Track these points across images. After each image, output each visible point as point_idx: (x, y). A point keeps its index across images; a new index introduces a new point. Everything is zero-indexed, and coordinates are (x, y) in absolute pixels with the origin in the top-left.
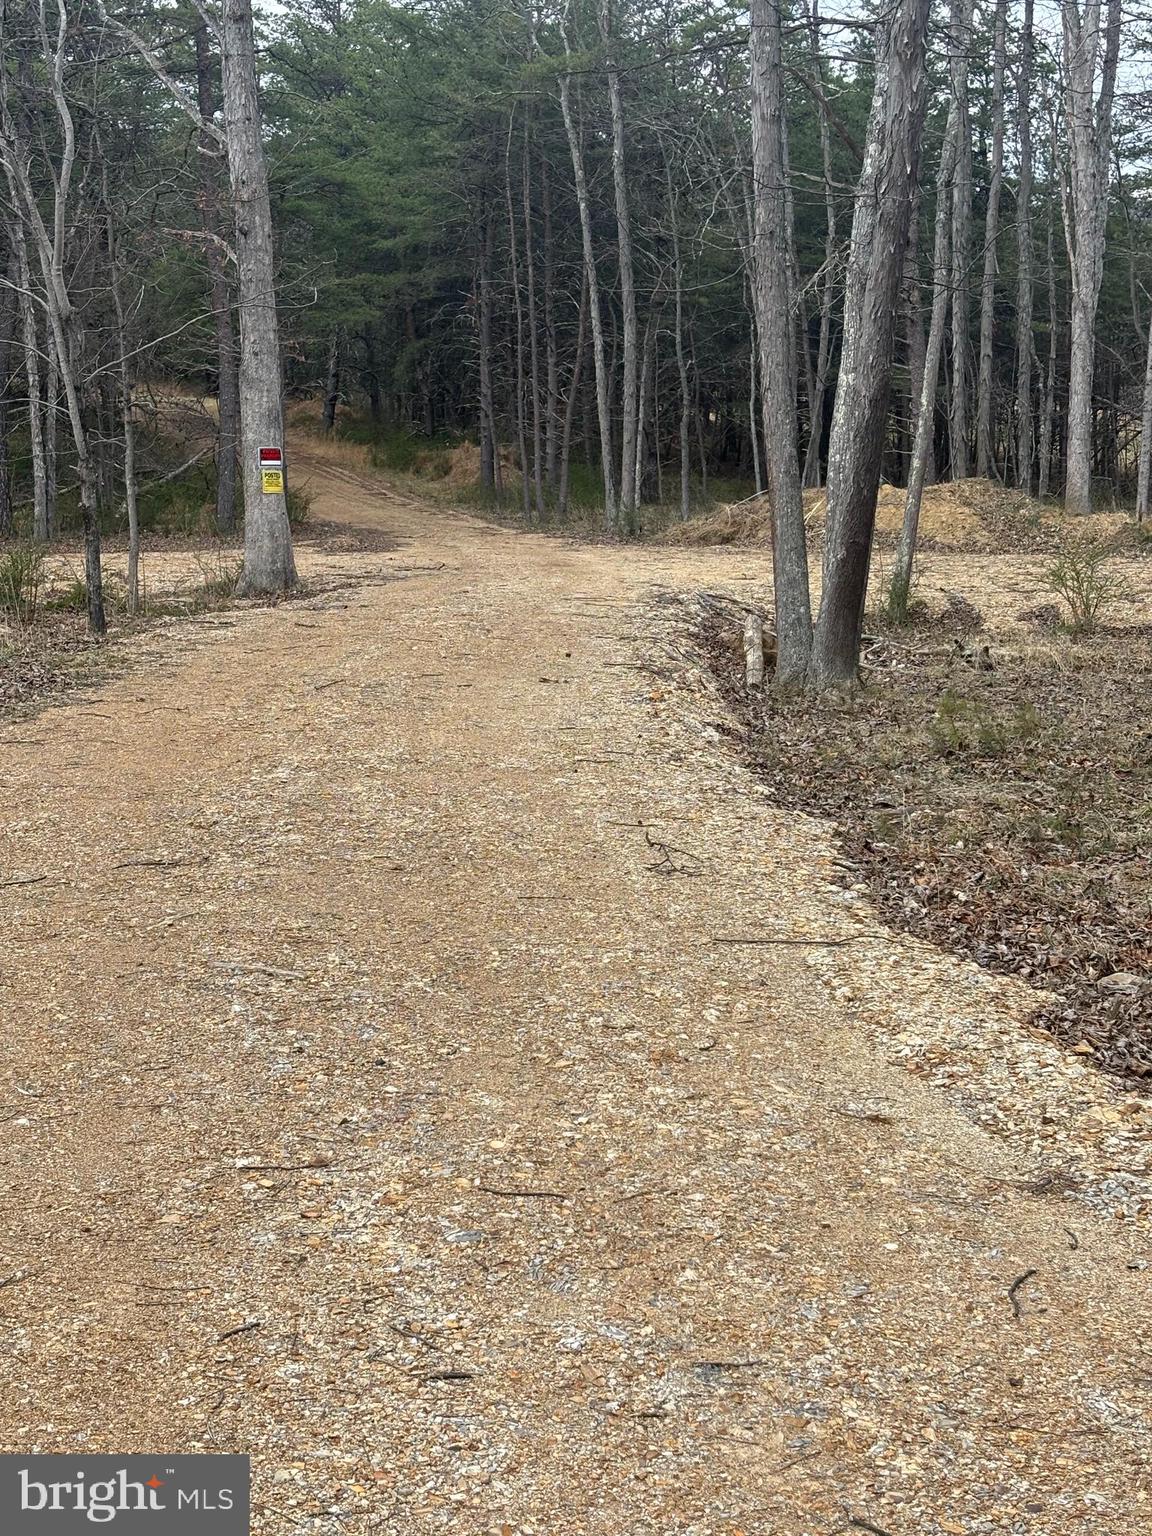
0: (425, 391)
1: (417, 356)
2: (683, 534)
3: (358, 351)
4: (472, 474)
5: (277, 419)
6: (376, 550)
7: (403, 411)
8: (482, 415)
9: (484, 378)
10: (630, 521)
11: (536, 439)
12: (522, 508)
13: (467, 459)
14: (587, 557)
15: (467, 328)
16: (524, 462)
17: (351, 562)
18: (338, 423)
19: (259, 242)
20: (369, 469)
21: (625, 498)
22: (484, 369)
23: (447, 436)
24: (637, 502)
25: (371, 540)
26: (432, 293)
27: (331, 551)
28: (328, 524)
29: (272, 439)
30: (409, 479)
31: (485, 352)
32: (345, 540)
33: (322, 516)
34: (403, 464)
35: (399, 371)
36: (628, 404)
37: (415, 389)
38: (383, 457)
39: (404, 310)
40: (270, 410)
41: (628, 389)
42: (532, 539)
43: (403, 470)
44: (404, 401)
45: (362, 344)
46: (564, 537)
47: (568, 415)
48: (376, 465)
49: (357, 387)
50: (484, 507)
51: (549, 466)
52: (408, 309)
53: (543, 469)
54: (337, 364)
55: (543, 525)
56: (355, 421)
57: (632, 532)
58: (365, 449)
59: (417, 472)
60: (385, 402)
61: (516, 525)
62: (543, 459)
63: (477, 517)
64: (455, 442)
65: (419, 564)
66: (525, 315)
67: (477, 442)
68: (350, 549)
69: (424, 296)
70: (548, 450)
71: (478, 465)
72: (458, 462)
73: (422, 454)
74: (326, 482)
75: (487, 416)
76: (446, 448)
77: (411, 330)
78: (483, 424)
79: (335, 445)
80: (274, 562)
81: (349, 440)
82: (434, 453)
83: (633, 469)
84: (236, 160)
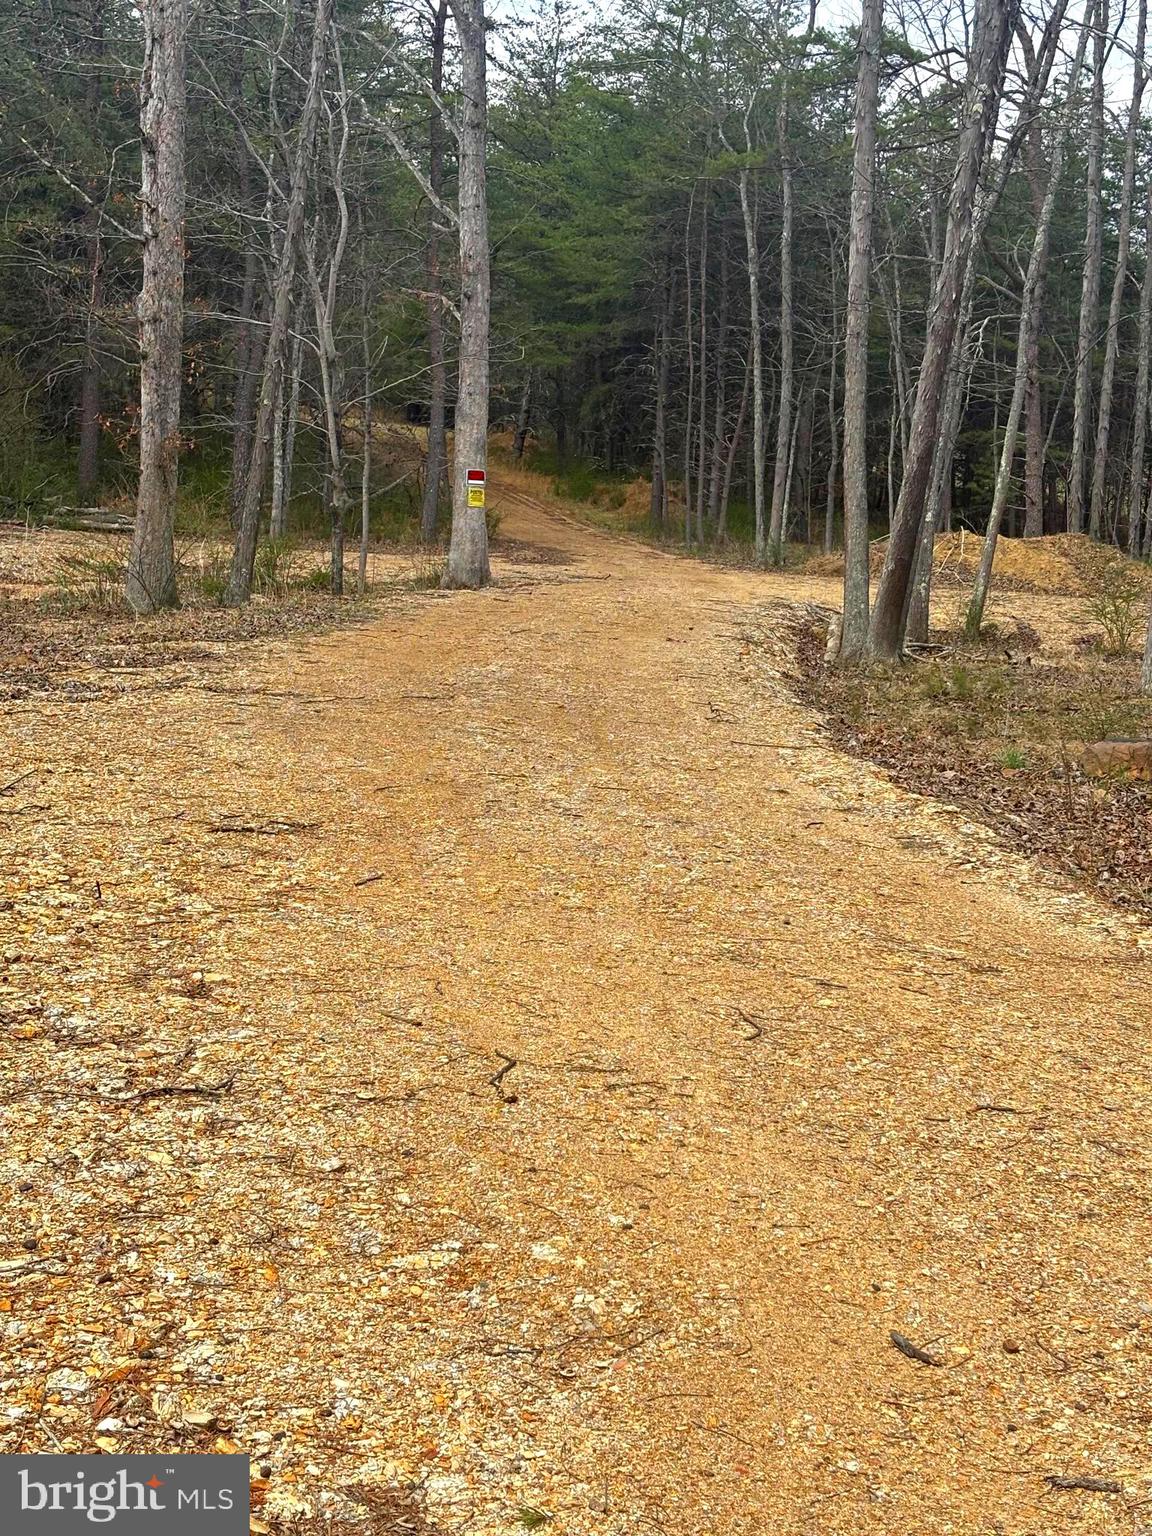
0: (607, 430)
1: (602, 399)
2: (820, 566)
3: (548, 391)
4: (644, 506)
5: (483, 447)
6: (554, 563)
7: (586, 448)
8: (655, 454)
9: (660, 422)
10: (776, 554)
11: (700, 478)
12: (684, 539)
13: (639, 493)
14: (732, 578)
15: (646, 377)
16: (688, 498)
17: (534, 570)
18: (526, 455)
19: (479, 305)
20: (551, 498)
21: (773, 533)
22: (660, 414)
23: (624, 471)
24: (783, 538)
25: (549, 555)
26: (619, 343)
27: (517, 562)
28: (514, 542)
29: (478, 463)
30: (587, 509)
31: (662, 399)
32: (529, 554)
33: (509, 535)
34: (582, 493)
35: (585, 410)
36: (781, 452)
37: (599, 428)
38: (564, 487)
39: (593, 357)
40: (478, 440)
41: (782, 439)
42: (689, 563)
43: (581, 500)
44: (588, 438)
45: (553, 385)
46: (716, 563)
47: (730, 459)
48: (558, 494)
49: (545, 423)
50: (651, 536)
51: (711, 503)
52: (597, 356)
53: (706, 507)
54: (530, 401)
55: (702, 554)
56: (541, 454)
57: (776, 563)
58: (549, 479)
59: (595, 502)
60: (570, 438)
61: (677, 552)
62: (707, 497)
63: (643, 543)
64: (630, 478)
65: (589, 574)
66: (697, 369)
67: (649, 479)
68: (533, 561)
69: (611, 346)
70: (712, 489)
71: (649, 499)
72: (631, 495)
73: (600, 486)
74: (512, 506)
75: (659, 455)
76: (621, 482)
77: (598, 375)
78: (656, 463)
79: (523, 474)
80: (473, 562)
81: (534, 470)
82: (611, 487)
83: (781, 509)
84: (465, 237)
